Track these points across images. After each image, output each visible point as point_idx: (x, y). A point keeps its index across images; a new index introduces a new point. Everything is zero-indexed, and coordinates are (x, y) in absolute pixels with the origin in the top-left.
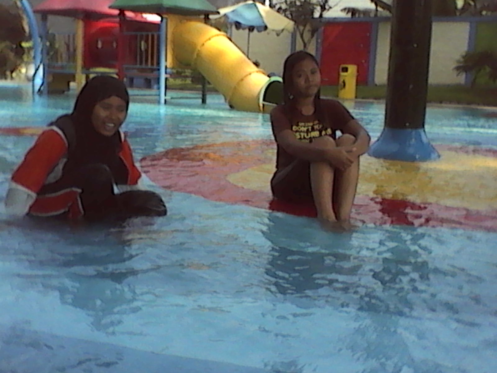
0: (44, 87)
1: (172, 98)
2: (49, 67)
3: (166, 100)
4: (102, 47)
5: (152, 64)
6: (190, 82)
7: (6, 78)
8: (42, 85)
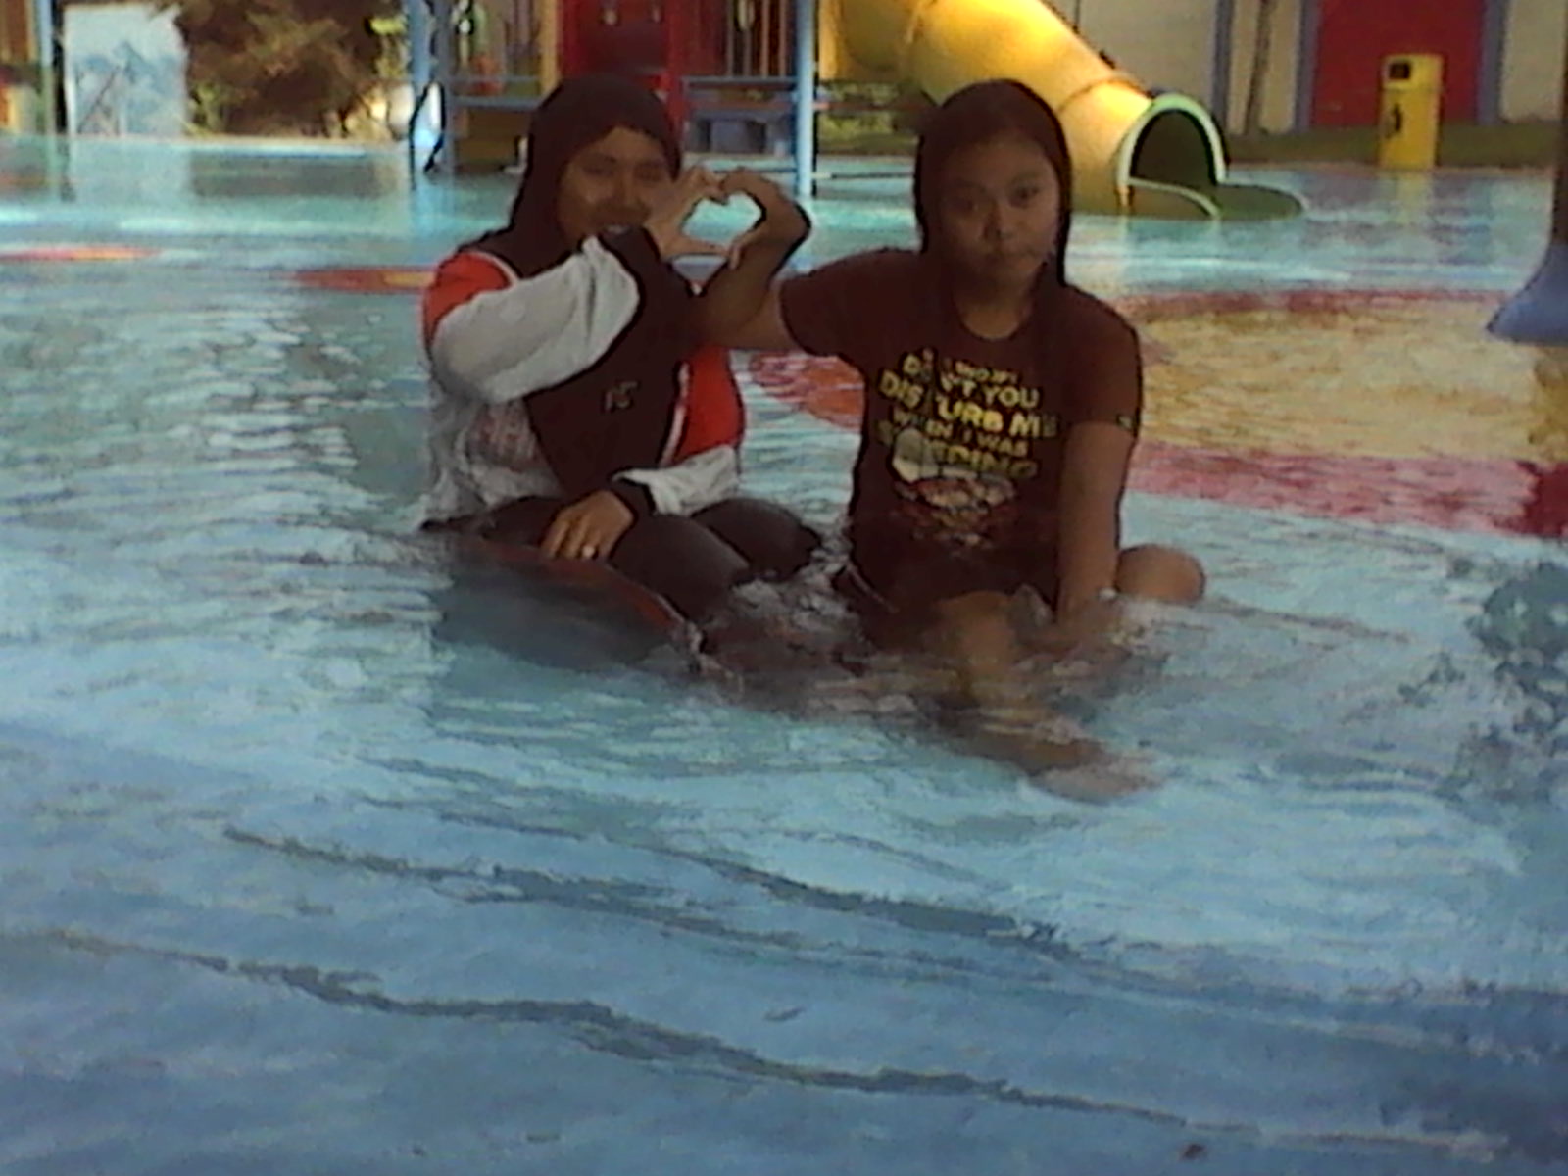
0: (445, 155)
1: (834, 177)
2: (455, 94)
3: (819, 185)
4: (619, 23)
5: (773, 71)
6: (887, 130)
7: (326, 134)
8: (438, 146)
